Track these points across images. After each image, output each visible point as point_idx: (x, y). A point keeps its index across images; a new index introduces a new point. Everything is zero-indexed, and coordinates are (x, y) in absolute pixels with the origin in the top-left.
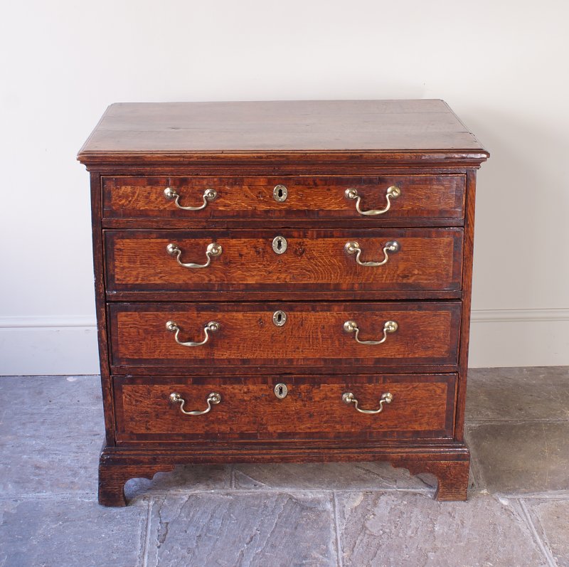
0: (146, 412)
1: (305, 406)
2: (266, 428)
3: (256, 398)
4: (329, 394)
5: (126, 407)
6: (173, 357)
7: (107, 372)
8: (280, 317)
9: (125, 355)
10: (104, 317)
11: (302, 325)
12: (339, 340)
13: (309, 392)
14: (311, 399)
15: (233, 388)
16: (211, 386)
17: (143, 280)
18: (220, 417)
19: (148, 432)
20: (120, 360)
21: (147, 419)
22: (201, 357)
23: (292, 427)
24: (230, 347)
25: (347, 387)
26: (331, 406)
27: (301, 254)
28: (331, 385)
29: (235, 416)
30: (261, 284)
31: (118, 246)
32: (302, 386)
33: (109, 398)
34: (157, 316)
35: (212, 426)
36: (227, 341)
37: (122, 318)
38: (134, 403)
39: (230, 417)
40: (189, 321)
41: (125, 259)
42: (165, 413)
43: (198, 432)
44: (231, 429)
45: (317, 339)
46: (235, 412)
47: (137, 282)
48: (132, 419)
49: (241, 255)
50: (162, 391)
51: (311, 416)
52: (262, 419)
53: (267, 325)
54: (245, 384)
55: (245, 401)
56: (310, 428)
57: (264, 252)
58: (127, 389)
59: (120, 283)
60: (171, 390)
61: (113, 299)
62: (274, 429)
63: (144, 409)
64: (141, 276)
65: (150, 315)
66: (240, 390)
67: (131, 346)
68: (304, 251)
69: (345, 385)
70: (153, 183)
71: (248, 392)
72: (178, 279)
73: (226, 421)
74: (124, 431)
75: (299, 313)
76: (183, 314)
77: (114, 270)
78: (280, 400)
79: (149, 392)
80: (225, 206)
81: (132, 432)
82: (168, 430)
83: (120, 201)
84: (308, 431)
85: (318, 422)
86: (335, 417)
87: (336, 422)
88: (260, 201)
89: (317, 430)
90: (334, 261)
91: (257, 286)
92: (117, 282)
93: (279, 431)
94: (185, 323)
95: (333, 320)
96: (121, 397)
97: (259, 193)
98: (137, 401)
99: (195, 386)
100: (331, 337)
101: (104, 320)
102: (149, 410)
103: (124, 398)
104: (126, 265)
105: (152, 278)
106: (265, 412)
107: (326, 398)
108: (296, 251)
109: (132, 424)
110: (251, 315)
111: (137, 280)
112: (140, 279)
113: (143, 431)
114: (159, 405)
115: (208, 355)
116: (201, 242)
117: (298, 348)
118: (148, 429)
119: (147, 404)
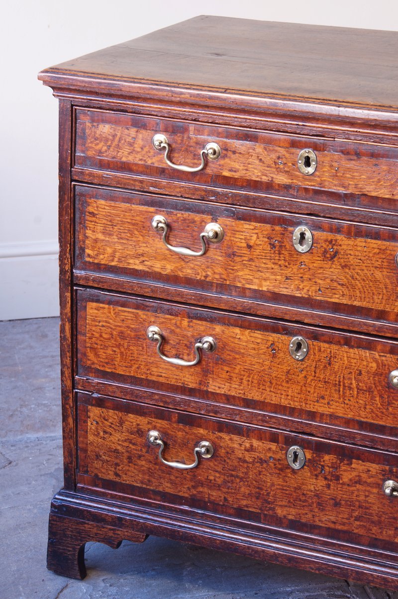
0: (116, 451)
1: (328, 486)
2: (273, 509)
3: (262, 461)
4: (364, 476)
5: (91, 438)
6: (154, 378)
7: (69, 383)
8: (299, 346)
9: (93, 363)
10: (69, 305)
11: (330, 364)
12: (381, 396)
13: (335, 467)
14: (338, 478)
15: (231, 439)
16: (201, 431)
17: (120, 261)
18: (212, 478)
19: (117, 480)
20: (89, 370)
21: (118, 461)
22: (191, 386)
23: (310, 516)
24: (231, 378)
25: (391, 471)
26: (366, 496)
27: (332, 258)
28: (368, 464)
29: (232, 482)
30: (274, 293)
31: (90, 209)
32: (327, 457)
33: (70, 420)
34: (137, 316)
35: (201, 489)
36: (226, 368)
37: (92, 309)
38: (102, 434)
39: (225, 482)
40: (178, 330)
41: (99, 228)
42: (140, 457)
43: (181, 494)
44: (225, 499)
45: (350, 388)
46: (232, 475)
47: (113, 264)
48: (98, 456)
49: (249, 247)
50: (138, 425)
51: (337, 504)
52: (268, 494)
53: (281, 355)
54: (248, 436)
55: (245, 461)
56: (334, 523)
57: (281, 246)
58: (95, 412)
59: (91, 260)
60: (150, 426)
61: (81, 282)
62: (285, 513)
63: (113, 446)
64: (117, 255)
65: (128, 313)
66: (241, 445)
67: (101, 352)
68: (336, 253)
69: (387, 468)
70: (140, 125)
71: (251, 449)
72: (164, 268)
73: (219, 486)
74: (87, 472)
75: (326, 345)
76: (170, 320)
77: (84, 242)
78: (294, 471)
79: (121, 423)
80: (230, 170)
81: (96, 475)
82: (142, 483)
83: (97, 144)
84: (332, 526)
85: (346, 516)
86: (371, 514)
87: (373, 522)
88: (279, 170)
89: (345, 528)
90: (378, 275)
91: (269, 294)
92: (88, 259)
93: (290, 517)
94: (172, 332)
95: (374, 365)
96: (85, 422)
97: (279, 158)
98: (105, 432)
99: (181, 426)
100: (369, 390)
101: (68, 309)
102: (119, 448)
103: (89, 424)
104: (100, 236)
105: (131, 261)
106: (273, 485)
107: (359, 482)
108: (325, 252)
109: (97, 464)
110: (260, 336)
111: (113, 260)
112: (116, 259)
113: (111, 477)
114: (134, 444)
115: (200, 384)
116: (197, 217)
117: (323, 398)
118: (117, 475)
119: (117, 439)
